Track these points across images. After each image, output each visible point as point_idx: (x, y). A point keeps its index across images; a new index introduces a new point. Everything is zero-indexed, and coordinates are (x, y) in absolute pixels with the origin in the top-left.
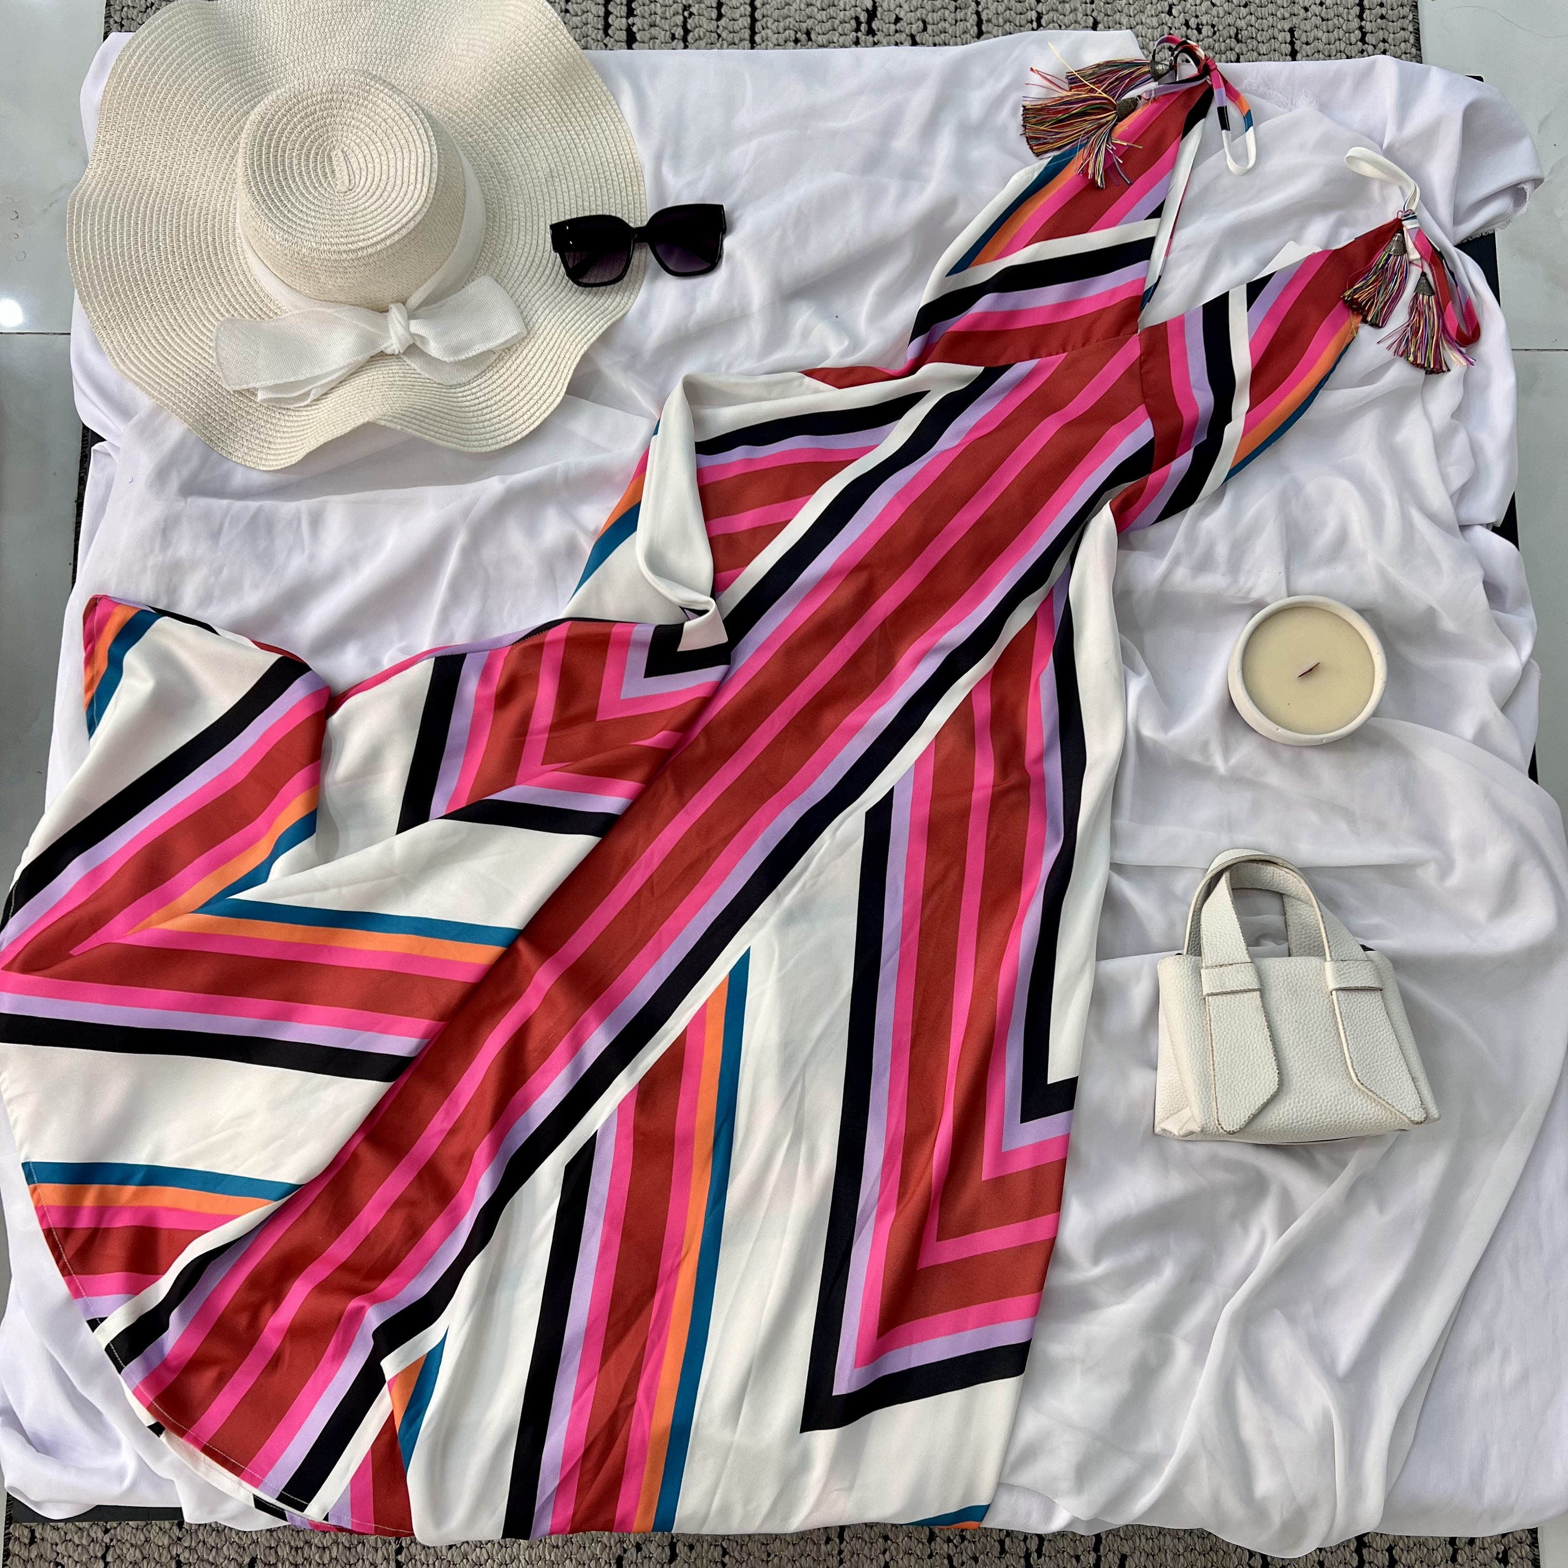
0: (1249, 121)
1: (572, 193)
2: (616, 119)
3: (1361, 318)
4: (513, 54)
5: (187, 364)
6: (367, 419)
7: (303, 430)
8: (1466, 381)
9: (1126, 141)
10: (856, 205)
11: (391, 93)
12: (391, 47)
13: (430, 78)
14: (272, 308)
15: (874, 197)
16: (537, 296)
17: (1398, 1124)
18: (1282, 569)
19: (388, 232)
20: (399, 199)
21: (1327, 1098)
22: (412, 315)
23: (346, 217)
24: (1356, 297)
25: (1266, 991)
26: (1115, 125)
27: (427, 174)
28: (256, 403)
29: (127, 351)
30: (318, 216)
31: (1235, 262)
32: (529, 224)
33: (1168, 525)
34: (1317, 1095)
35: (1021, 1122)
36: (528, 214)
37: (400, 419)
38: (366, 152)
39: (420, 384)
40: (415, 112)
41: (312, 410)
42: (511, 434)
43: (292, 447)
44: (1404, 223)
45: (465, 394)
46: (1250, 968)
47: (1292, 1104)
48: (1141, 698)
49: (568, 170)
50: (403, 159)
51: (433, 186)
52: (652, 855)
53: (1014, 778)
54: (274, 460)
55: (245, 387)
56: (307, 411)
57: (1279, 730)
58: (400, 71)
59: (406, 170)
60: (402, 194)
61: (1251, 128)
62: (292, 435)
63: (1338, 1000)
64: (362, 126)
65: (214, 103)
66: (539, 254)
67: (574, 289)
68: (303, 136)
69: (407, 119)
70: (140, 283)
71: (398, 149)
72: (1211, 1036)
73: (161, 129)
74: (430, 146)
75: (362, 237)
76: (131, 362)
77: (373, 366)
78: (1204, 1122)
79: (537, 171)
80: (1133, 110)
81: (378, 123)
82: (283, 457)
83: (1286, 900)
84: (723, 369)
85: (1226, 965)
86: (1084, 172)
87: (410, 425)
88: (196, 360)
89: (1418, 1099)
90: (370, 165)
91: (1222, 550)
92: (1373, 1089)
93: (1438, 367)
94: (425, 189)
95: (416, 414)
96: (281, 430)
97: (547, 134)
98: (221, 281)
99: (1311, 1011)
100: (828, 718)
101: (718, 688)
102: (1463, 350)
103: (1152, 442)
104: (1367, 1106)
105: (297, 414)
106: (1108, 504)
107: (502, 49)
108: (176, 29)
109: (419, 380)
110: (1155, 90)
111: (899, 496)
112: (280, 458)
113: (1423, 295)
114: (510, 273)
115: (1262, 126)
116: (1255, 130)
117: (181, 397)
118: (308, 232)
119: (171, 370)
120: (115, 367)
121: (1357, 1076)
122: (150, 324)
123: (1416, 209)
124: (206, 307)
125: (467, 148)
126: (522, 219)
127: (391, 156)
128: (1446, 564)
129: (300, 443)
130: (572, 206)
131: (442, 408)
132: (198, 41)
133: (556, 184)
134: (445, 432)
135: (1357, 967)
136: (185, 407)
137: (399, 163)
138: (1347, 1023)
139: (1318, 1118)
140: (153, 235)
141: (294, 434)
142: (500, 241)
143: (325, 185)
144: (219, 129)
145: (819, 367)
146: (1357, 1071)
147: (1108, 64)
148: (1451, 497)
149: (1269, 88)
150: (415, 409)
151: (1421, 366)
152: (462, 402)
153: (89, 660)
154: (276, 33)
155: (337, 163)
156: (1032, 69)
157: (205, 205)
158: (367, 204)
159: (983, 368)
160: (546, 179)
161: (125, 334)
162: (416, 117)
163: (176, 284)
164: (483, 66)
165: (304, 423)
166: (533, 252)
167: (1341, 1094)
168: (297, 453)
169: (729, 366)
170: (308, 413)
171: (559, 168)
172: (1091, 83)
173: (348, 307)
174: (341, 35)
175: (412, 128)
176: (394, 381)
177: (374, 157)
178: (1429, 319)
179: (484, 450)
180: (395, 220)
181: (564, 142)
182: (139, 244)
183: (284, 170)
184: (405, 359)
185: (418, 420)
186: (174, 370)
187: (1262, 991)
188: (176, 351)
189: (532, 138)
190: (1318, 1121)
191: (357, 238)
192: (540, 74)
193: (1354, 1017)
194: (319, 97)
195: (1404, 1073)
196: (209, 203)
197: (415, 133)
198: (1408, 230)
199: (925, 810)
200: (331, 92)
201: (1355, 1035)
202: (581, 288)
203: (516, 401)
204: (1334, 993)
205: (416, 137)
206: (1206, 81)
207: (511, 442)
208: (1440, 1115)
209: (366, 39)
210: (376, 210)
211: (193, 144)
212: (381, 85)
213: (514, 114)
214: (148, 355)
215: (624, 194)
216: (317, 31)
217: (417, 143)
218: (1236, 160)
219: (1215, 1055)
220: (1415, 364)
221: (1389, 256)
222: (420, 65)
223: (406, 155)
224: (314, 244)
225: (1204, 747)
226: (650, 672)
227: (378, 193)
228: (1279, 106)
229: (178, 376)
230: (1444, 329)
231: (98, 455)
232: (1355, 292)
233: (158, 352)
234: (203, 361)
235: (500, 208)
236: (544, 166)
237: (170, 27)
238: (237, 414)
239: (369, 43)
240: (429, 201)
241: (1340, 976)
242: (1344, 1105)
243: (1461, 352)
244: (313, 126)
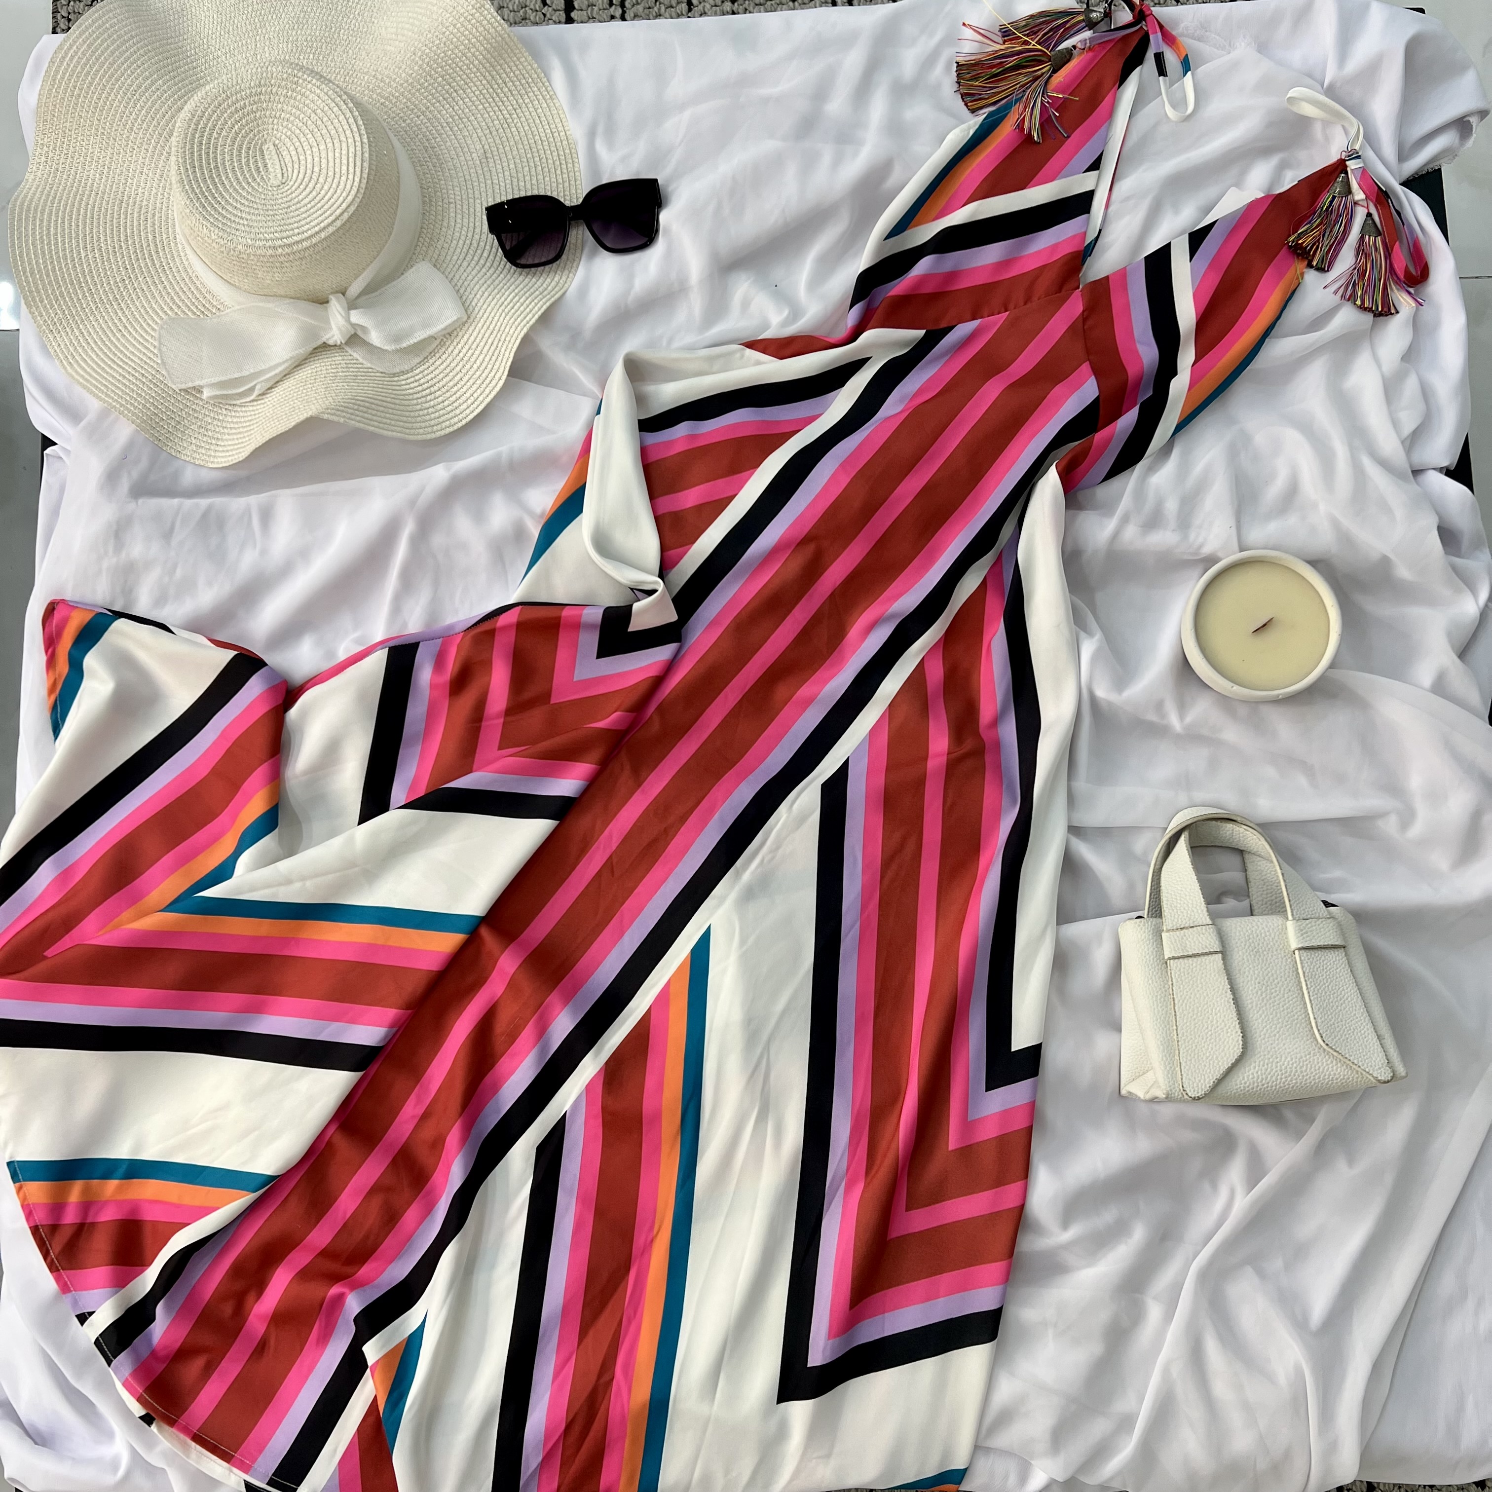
0: (1186, 66)
1: (507, 173)
2: (548, 96)
3: (1306, 263)
4: (441, 36)
5: (133, 365)
6: (310, 414)
7: (250, 426)
8: (1415, 322)
9: (1062, 93)
10: (791, 172)
11: (318, 83)
12: (321, 35)
13: (361, 64)
14: (215, 303)
15: (809, 163)
16: (476, 279)
17: (1365, 1083)
18: (1232, 522)
19: (322, 225)
20: (332, 190)
21: (1292, 1059)
22: (352, 305)
23: (280, 211)
24: (1300, 242)
25: (1228, 953)
26: (1050, 77)
27: (359, 163)
28: (202, 400)
29: (74, 354)
30: (252, 212)
31: (1177, 211)
32: (465, 207)
33: (1116, 482)
34: (1281, 1057)
35: (987, 1091)
36: (464, 197)
37: (343, 411)
38: (298, 144)
39: (363, 374)
40: (344, 102)
41: (258, 405)
42: (456, 419)
43: (239, 443)
44: (1347, 163)
45: (409, 381)
46: (1211, 930)
47: (1257, 1068)
48: (1094, 659)
49: (501, 151)
50: (334, 150)
51: (365, 176)
52: (610, 836)
53: (969, 744)
54: (222, 457)
55: (190, 385)
56: (253, 406)
57: (1234, 688)
58: (331, 57)
59: (337, 161)
60: (334, 186)
61: (1189, 73)
62: (238, 431)
63: (1301, 960)
64: (292, 118)
65: (148, 100)
66: (477, 237)
67: (512, 271)
68: (233, 131)
69: (336, 109)
70: (83, 285)
71: (329, 140)
72: (1174, 1000)
73: (97, 130)
74: (360, 135)
75: (296, 231)
76: (79, 365)
77: (316, 358)
78: (1168, 1089)
79: (471, 153)
80: (1068, 61)
81: (308, 114)
82: (231, 453)
83: (1246, 856)
84: (664, 344)
85: (1187, 928)
86: (1020, 127)
87: (353, 417)
88: (142, 360)
89: (1385, 1057)
90: (302, 158)
91: (1171, 506)
92: (1338, 1050)
93: (1386, 309)
94: (357, 180)
95: (359, 405)
96: (229, 426)
97: (479, 115)
98: (163, 279)
99: (1273, 971)
100: (781, 691)
101: (670, 667)
102: (1412, 290)
103: (1097, 400)
104: (1332, 1067)
105: (243, 409)
106: (1054, 466)
107: (430, 32)
108: (106, 28)
109: (361, 370)
110: (1090, 39)
111: (844, 466)
112: (227, 454)
113: (1370, 236)
114: (448, 258)
115: (1201, 71)
116: (1193, 74)
117: (128, 398)
118: (243, 229)
119: (117, 372)
120: (63, 371)
121: (1322, 1037)
122: (96, 326)
123: (1360, 149)
124: (150, 306)
125: (401, 134)
126: (458, 202)
127: (322, 147)
128: (1399, 513)
129: (247, 439)
130: (508, 187)
131: (386, 397)
132: (129, 40)
133: (490, 166)
134: (388, 421)
135: (1319, 925)
136: (132, 408)
137: (331, 154)
138: (1311, 982)
139: (1283, 1080)
140: (95, 236)
141: (241, 430)
142: (437, 225)
143: (258, 180)
144: (154, 126)
145: (759, 338)
146: (1321, 1032)
147: (1041, 14)
148: (1403, 442)
149: (1206, 31)
150: (358, 400)
151: (1369, 310)
152: (406, 389)
153: (51, 663)
154: (207, 26)
155: (269, 157)
156: (964, 24)
157: (145, 203)
158: (301, 197)
159: (924, 331)
160: (480, 160)
161: (72, 337)
162: (345, 106)
163: (120, 285)
164: (412, 49)
165: (250, 418)
166: (470, 235)
167: (1306, 1056)
168: (244, 449)
169: (670, 341)
170: (255, 408)
171: (492, 149)
172: (1024, 35)
173: (288, 301)
174: (272, 24)
175: (342, 118)
176: (338, 372)
177: (306, 149)
178: (1376, 260)
179: (429, 437)
180: (328, 212)
181: (496, 122)
182: (81, 246)
183: (217, 167)
184: (347, 349)
185: (362, 411)
186: (121, 371)
187: (1224, 953)
188: (122, 352)
189: (465, 120)
190: (1284, 1083)
191: (291, 232)
192: (469, 55)
193: (1317, 976)
194: (248, 92)
195: (1369, 1031)
196: (148, 201)
197: (344, 123)
198: (1352, 170)
199: (881, 780)
200: (260, 85)
201: (1319, 995)
202: (519, 270)
203: (459, 386)
204: (1297, 952)
205: (346, 127)
206: (1141, 27)
207: (456, 427)
208: (1407, 1073)
209: (296, 27)
210: (310, 202)
211: (130, 142)
212: (309, 75)
213: (445, 96)
214: (94, 357)
215: (559, 172)
216: (247, 22)
217: (347, 132)
218: (1174, 106)
219: (1178, 1020)
220: (1362, 308)
221: (1334, 197)
222: (351, 51)
223: (337, 145)
224: (249, 241)
225: (1159, 706)
226: (603, 653)
227: (311, 185)
228: (1217, 49)
229: (124, 377)
230: (1392, 270)
231: (51, 459)
232: (1299, 237)
233: (105, 354)
234: (148, 361)
235: (436, 192)
236: (478, 148)
237: (100, 27)
238: (184, 413)
239: (299, 32)
240: (362, 191)
241: (1302, 935)
242: (1309, 1066)
243: (1409, 293)
244: (244, 121)
